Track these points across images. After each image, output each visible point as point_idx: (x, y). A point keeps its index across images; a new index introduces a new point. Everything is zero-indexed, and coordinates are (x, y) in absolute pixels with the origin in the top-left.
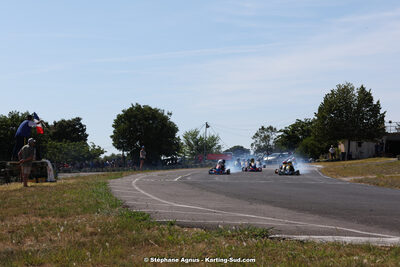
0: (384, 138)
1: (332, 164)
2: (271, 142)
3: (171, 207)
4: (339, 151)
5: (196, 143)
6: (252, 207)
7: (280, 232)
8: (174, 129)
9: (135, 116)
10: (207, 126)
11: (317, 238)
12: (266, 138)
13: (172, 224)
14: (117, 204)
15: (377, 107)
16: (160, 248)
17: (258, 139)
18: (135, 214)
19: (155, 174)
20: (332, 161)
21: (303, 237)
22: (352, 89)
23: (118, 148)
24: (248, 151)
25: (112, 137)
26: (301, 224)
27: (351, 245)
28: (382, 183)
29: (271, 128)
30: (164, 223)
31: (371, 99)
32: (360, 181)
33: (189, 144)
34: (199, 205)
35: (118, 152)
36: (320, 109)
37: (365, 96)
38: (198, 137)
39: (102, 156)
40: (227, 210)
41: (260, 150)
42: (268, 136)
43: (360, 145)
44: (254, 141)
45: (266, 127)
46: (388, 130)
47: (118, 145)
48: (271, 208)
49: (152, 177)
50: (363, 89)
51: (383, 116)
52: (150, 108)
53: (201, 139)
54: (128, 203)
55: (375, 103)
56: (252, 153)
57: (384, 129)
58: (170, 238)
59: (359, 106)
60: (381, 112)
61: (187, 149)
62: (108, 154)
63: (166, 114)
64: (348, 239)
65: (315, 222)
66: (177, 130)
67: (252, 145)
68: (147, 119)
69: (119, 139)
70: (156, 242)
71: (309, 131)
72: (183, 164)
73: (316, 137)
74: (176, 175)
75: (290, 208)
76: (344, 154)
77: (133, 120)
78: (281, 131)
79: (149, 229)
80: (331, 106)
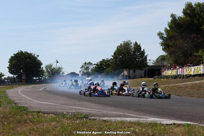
0: (147, 68)
2: (90, 70)
3: (38, 103)
5: (52, 71)
6: (80, 103)
7: (94, 116)
9: (20, 57)
10: (57, 62)
11: (113, 119)
12: (87, 68)
13: (39, 112)
14: (10, 102)
15: (143, 53)
16: (33, 125)
17: (83, 69)
18: (20, 107)
19: (30, 86)
21: (106, 119)
22: (131, 43)
23: (11, 73)
24: (78, 75)
25: (8, 68)
26: (105, 112)
27: (130, 122)
29: (90, 63)
30: (35, 112)
31: (140, 48)
33: (47, 71)
34: (53, 103)
35: (11, 75)
36: (115, 53)
37: (137, 47)
38: (52, 68)
39: (3, 78)
40: (67, 105)
41: (84, 74)
43: (134, 72)
44: (81, 70)
45: (87, 63)
46: (149, 64)
47: (11, 72)
48: (90, 104)
49: (28, 88)
50: (136, 43)
51: (146, 57)
52: (28, 53)
53: (54, 69)
54: (16, 101)
55: (142, 50)
56: (80, 75)
57: (146, 63)
58: (38, 119)
59: (134, 52)
60: (145, 55)
61: (46, 74)
62: (6, 77)
63: (36, 56)
64: (128, 119)
65: (112, 111)
66: (41, 64)
67: (80, 72)
68: (26, 59)
69: (12, 69)
70: (30, 121)
71: (109, 65)
72: (45, 82)
73: (113, 67)
74: (41, 87)
75: (99, 104)
76: (126, 76)
77: (19, 59)
78: (95, 65)
79: (27, 115)
80: (120, 52)
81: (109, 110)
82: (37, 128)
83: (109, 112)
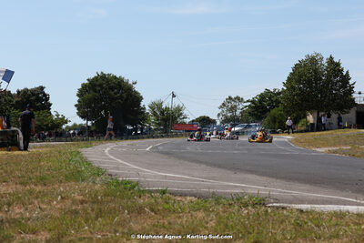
0: (354, 109)
1: (301, 134)
2: (238, 113)
4: (307, 122)
5: (162, 113)
7: (277, 200)
8: (139, 99)
9: (101, 85)
10: (174, 96)
12: (233, 109)
13: (164, 192)
15: (346, 78)
17: (225, 109)
20: (301, 132)
21: (304, 207)
22: (322, 59)
23: (82, 117)
24: (214, 122)
25: (76, 106)
26: (295, 193)
28: (358, 154)
29: (238, 98)
30: (157, 191)
31: (340, 70)
32: (335, 152)
33: (155, 114)
34: (184, 174)
36: (289, 79)
37: (335, 67)
38: (164, 107)
40: (213, 178)
41: (226, 120)
42: (235, 106)
43: (329, 116)
44: (220, 111)
45: (233, 97)
46: (357, 101)
48: (258, 177)
50: (331, 60)
51: (352, 87)
52: (115, 77)
53: (167, 109)
54: (110, 171)
55: (344, 73)
56: (218, 123)
57: (353, 100)
58: (167, 206)
59: (328, 76)
60: (351, 82)
61: (152, 119)
63: (130, 82)
65: (308, 191)
67: (219, 115)
69: (85, 107)
71: (278, 102)
72: (148, 134)
73: (285, 107)
74: (147, 145)
75: (277, 178)
76: (312, 124)
77: (98, 88)
78: (248, 101)
79: (140, 197)
80: (301, 76)
81: (303, 191)
82: (170, 223)
83: (305, 194)
